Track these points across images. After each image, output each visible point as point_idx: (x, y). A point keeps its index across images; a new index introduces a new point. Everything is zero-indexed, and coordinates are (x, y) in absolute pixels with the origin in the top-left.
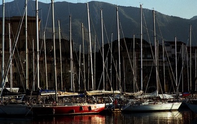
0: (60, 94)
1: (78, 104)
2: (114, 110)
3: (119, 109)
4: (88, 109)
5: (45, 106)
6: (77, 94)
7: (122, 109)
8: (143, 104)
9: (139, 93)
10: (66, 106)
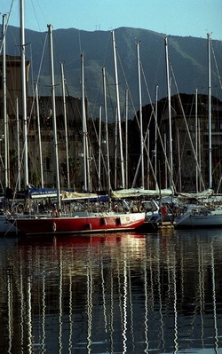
0: (66, 197)
1: (97, 214)
2: (161, 224)
3: (169, 223)
4: (114, 223)
5: (39, 217)
6: (95, 196)
7: (175, 223)
8: (213, 213)
9: (205, 193)
10: (76, 217)
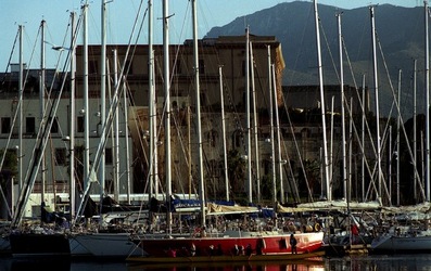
0: (212, 211)
1: (253, 233)
2: (349, 248)
3: (361, 246)
4: (277, 245)
5: (175, 237)
6: (253, 210)
7: (369, 246)
8: (424, 233)
9: (420, 207)
10: (225, 237)
